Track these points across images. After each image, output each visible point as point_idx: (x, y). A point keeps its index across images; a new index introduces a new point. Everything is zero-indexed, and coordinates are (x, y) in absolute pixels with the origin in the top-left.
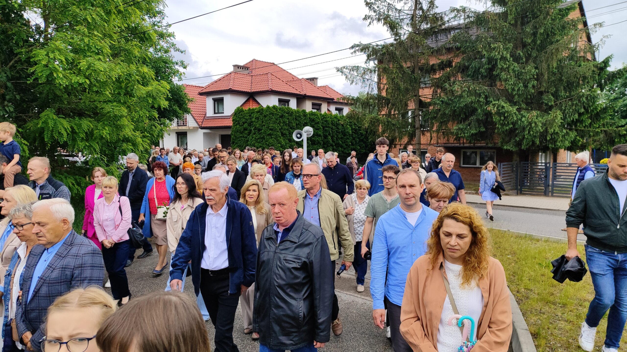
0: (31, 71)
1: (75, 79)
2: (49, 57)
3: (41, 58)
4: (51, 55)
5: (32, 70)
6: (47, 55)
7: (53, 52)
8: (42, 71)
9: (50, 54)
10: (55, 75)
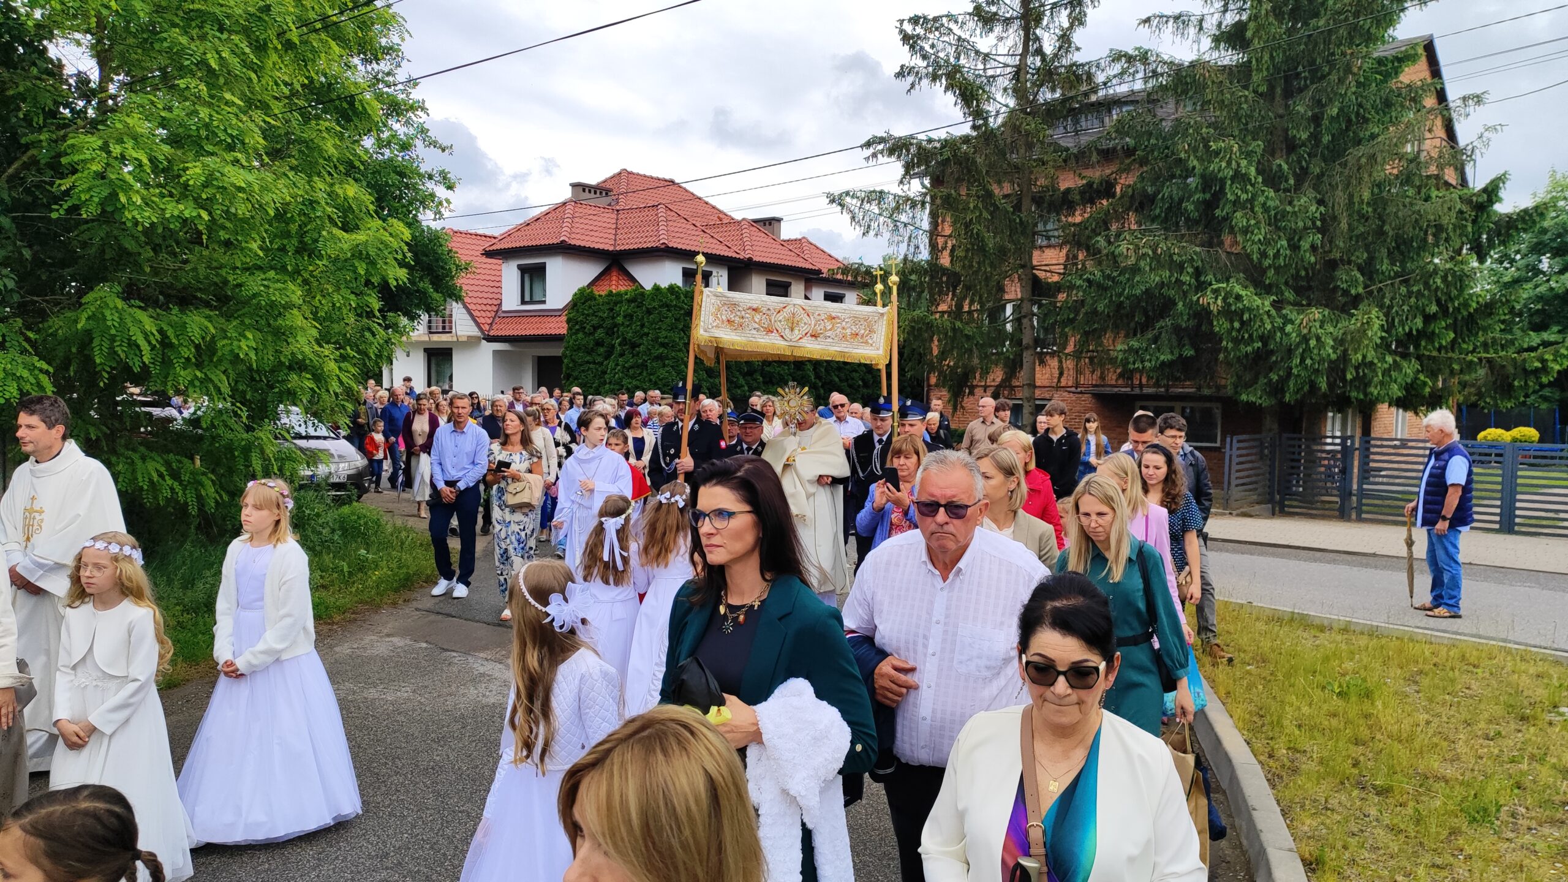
0: (63, 188)
1: (173, 209)
2: (109, 153)
3: (88, 156)
4: (116, 150)
5: (65, 184)
6: (105, 148)
7: (120, 141)
8: (90, 189)
9: (111, 146)
10: (123, 199)
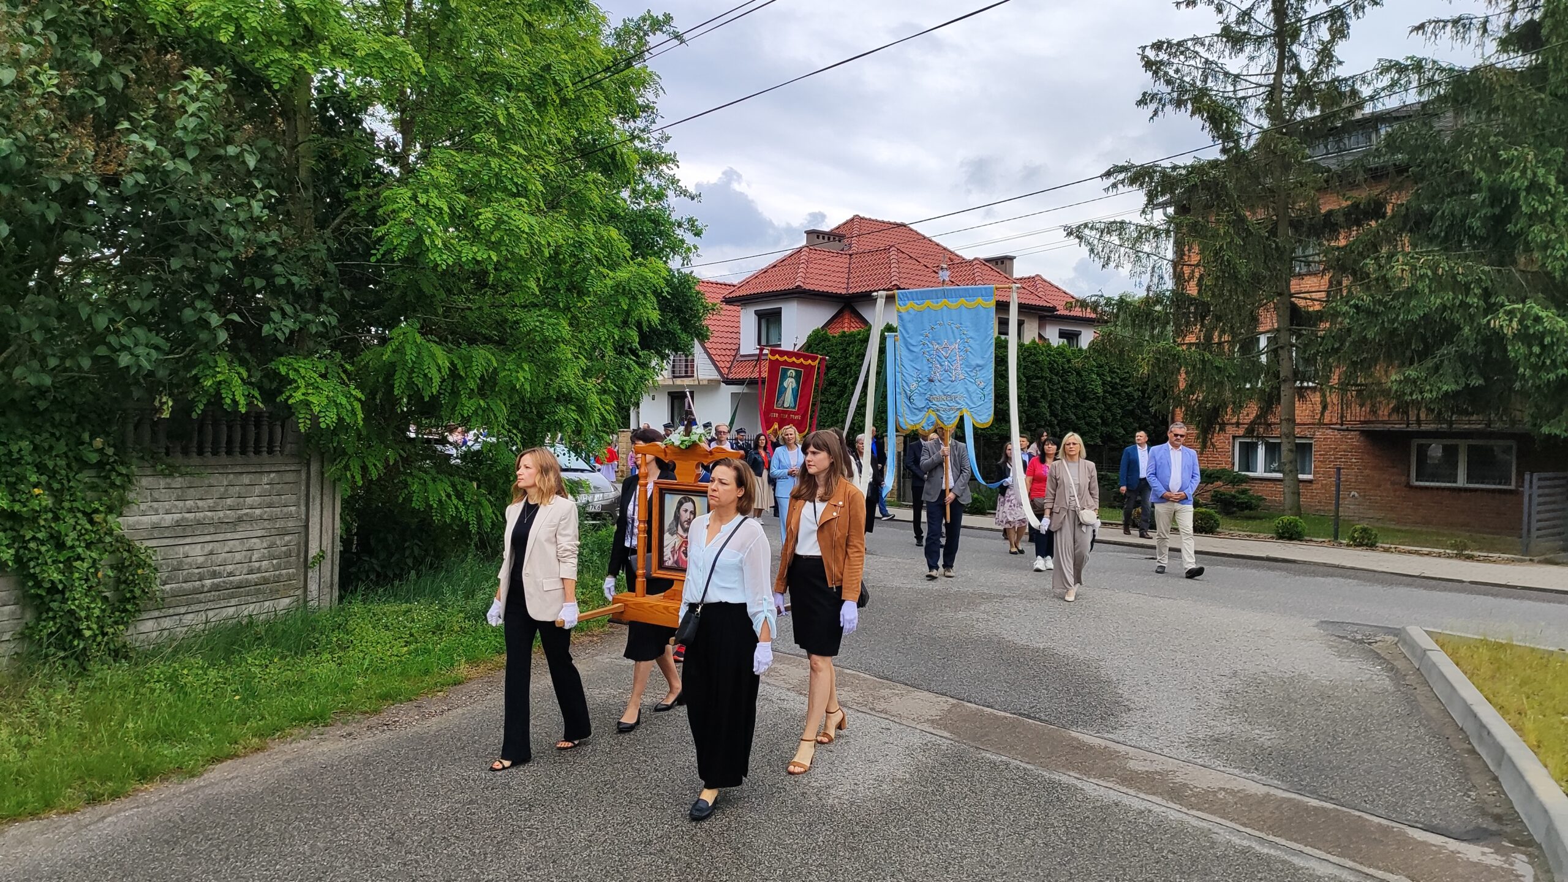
0: (380, 234)
1: (471, 252)
2: (417, 202)
3: (401, 205)
4: (423, 199)
5: (381, 231)
6: (414, 198)
7: (426, 191)
8: (401, 235)
9: (419, 195)
10: (427, 242)
